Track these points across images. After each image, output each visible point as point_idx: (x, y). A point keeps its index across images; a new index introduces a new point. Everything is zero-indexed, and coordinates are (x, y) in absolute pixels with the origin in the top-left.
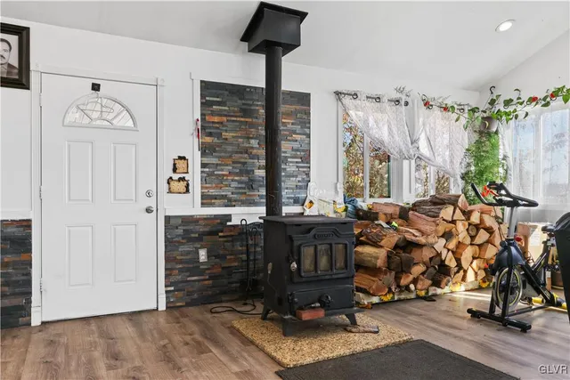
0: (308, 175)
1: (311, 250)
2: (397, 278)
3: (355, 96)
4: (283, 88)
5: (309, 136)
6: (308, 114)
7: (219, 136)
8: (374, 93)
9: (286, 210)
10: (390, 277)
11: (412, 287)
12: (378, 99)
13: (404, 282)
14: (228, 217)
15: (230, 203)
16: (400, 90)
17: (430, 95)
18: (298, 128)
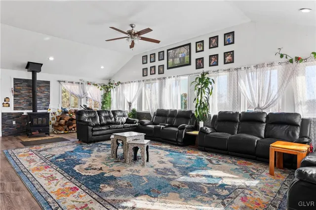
0: (49, 102)
1: (36, 119)
2: (68, 127)
3: (64, 82)
4: (37, 79)
5: (49, 92)
6: (49, 86)
7: (20, 92)
8: (71, 81)
9: (38, 111)
10: (66, 127)
11: (73, 129)
12: (72, 82)
13: (70, 128)
14: (23, 113)
15: (23, 109)
16: (81, 80)
17: (89, 81)
18: (46, 90)
